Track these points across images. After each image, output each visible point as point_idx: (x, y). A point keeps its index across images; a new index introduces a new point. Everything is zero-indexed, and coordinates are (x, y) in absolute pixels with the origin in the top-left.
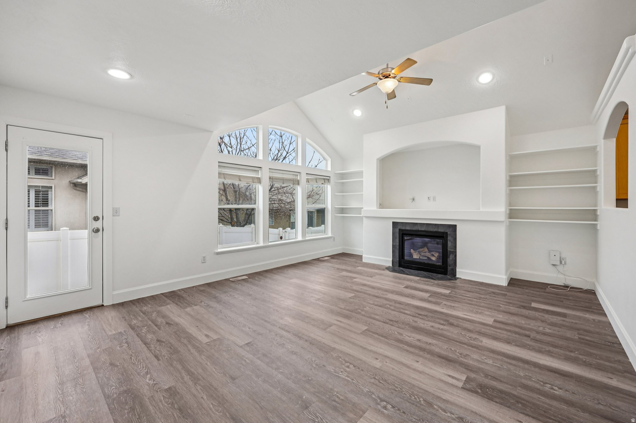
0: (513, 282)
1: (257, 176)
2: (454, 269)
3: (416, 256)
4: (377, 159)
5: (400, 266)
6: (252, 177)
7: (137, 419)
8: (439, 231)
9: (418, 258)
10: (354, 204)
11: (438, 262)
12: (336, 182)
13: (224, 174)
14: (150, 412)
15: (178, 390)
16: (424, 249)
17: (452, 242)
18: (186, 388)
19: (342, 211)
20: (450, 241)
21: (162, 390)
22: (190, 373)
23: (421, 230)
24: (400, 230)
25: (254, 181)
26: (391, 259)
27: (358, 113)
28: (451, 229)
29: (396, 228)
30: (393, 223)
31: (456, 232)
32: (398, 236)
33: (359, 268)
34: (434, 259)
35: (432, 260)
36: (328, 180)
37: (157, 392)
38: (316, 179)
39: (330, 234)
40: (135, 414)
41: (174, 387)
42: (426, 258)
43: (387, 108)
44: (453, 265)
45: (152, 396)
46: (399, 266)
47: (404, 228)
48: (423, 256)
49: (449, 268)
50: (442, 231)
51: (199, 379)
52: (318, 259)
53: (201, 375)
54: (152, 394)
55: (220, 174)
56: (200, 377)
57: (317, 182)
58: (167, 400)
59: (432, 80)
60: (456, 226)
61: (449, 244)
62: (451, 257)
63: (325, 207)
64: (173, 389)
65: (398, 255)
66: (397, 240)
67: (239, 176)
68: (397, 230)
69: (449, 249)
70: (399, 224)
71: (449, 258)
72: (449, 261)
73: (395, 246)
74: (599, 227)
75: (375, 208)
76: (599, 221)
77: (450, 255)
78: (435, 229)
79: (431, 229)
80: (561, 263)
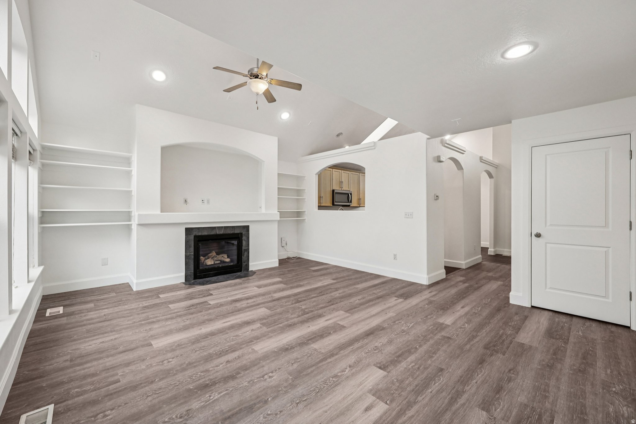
2: (248, 265)
3: (209, 262)
4: (161, 146)
5: (195, 277)
7: (531, 418)
8: (236, 232)
9: (213, 263)
14: (518, 411)
15: (480, 402)
16: (213, 253)
17: (246, 241)
18: (473, 397)
20: (244, 240)
21: (489, 415)
22: (453, 400)
23: (219, 233)
24: (195, 236)
26: (184, 274)
28: (245, 230)
29: (190, 235)
30: (187, 229)
31: (249, 232)
32: (193, 244)
34: (228, 260)
35: (225, 262)
37: (495, 418)
40: (530, 422)
41: (479, 406)
42: (219, 262)
43: (258, 109)
44: (247, 261)
45: (503, 419)
46: (194, 279)
47: (200, 234)
48: (216, 260)
49: (244, 264)
50: (238, 232)
51: (457, 391)
53: (451, 391)
54: (501, 420)
56: (453, 391)
58: (497, 406)
59: (275, 101)
60: (249, 226)
61: (244, 243)
62: (246, 253)
64: (482, 406)
65: (193, 266)
66: (192, 249)
68: (192, 237)
69: (243, 248)
70: (194, 230)
71: (244, 255)
72: (244, 258)
73: (188, 256)
74: (306, 221)
75: (158, 212)
76: (306, 217)
77: (244, 253)
78: (232, 231)
79: (229, 232)
80: (286, 245)
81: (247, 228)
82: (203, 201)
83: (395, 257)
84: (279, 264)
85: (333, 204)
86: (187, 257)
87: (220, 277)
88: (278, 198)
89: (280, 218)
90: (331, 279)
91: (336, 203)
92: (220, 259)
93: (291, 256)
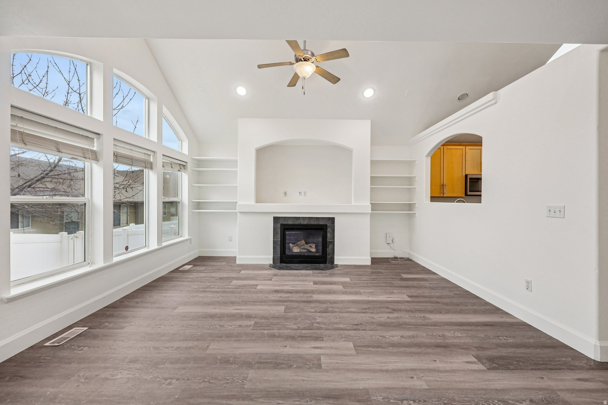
0: (374, 261)
1: (91, 148)
2: (333, 257)
3: (296, 250)
4: (256, 149)
5: (282, 262)
6: (83, 149)
8: (320, 224)
9: (299, 251)
10: (214, 198)
11: (317, 252)
12: (193, 170)
13: (21, 133)
16: (302, 242)
17: (330, 233)
19: (198, 205)
20: (329, 232)
23: (303, 224)
24: (281, 225)
25: (87, 156)
26: (272, 256)
27: (241, 91)
28: (330, 222)
29: (277, 223)
30: (275, 218)
31: (334, 224)
32: (280, 231)
33: (242, 272)
34: (313, 250)
35: (311, 252)
36: (184, 166)
38: (171, 164)
39: (186, 236)
42: (306, 251)
43: (304, 94)
44: (332, 253)
46: (280, 262)
47: (286, 223)
48: (303, 249)
49: (329, 257)
50: (323, 223)
52: (177, 269)
55: (13, 131)
57: (172, 168)
59: (339, 79)
60: (334, 218)
61: (329, 235)
62: (330, 246)
63: (179, 200)
65: (279, 251)
66: (279, 236)
67: (57, 143)
68: (279, 226)
69: (328, 240)
70: (281, 219)
71: (328, 247)
72: (329, 250)
73: (276, 242)
74: (417, 215)
75: (253, 202)
76: (417, 211)
77: (329, 245)
78: (316, 222)
79: (313, 222)
80: (393, 242)
81: (332, 220)
82: (300, 193)
83: (528, 286)
84: (372, 262)
85: (466, 194)
86: (274, 242)
87: (301, 265)
88: (371, 188)
89: (372, 211)
90: (407, 295)
91: (469, 193)
92: (306, 248)
93: (399, 256)
